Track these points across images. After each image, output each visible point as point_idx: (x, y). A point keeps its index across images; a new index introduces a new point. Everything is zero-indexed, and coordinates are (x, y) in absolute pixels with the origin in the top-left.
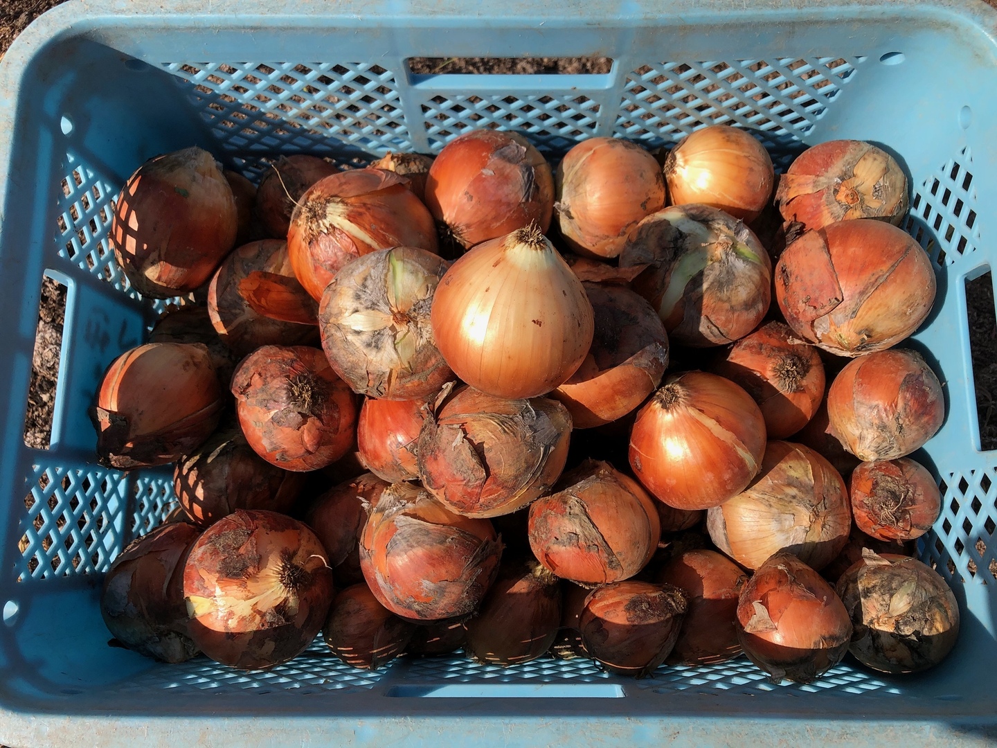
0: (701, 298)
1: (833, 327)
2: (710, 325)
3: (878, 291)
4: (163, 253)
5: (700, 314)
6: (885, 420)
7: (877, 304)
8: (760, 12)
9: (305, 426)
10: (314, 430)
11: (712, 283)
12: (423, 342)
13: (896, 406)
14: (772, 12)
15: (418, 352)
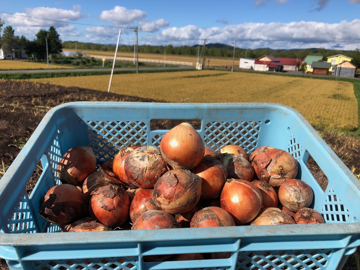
0: (233, 163)
1: (272, 168)
2: (238, 171)
3: (280, 157)
4: (75, 165)
5: (234, 168)
6: (295, 188)
7: (281, 159)
8: (234, 105)
9: (115, 198)
10: (117, 200)
11: (236, 160)
12: (157, 160)
13: (296, 184)
14: (236, 105)
15: (155, 162)
